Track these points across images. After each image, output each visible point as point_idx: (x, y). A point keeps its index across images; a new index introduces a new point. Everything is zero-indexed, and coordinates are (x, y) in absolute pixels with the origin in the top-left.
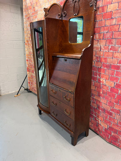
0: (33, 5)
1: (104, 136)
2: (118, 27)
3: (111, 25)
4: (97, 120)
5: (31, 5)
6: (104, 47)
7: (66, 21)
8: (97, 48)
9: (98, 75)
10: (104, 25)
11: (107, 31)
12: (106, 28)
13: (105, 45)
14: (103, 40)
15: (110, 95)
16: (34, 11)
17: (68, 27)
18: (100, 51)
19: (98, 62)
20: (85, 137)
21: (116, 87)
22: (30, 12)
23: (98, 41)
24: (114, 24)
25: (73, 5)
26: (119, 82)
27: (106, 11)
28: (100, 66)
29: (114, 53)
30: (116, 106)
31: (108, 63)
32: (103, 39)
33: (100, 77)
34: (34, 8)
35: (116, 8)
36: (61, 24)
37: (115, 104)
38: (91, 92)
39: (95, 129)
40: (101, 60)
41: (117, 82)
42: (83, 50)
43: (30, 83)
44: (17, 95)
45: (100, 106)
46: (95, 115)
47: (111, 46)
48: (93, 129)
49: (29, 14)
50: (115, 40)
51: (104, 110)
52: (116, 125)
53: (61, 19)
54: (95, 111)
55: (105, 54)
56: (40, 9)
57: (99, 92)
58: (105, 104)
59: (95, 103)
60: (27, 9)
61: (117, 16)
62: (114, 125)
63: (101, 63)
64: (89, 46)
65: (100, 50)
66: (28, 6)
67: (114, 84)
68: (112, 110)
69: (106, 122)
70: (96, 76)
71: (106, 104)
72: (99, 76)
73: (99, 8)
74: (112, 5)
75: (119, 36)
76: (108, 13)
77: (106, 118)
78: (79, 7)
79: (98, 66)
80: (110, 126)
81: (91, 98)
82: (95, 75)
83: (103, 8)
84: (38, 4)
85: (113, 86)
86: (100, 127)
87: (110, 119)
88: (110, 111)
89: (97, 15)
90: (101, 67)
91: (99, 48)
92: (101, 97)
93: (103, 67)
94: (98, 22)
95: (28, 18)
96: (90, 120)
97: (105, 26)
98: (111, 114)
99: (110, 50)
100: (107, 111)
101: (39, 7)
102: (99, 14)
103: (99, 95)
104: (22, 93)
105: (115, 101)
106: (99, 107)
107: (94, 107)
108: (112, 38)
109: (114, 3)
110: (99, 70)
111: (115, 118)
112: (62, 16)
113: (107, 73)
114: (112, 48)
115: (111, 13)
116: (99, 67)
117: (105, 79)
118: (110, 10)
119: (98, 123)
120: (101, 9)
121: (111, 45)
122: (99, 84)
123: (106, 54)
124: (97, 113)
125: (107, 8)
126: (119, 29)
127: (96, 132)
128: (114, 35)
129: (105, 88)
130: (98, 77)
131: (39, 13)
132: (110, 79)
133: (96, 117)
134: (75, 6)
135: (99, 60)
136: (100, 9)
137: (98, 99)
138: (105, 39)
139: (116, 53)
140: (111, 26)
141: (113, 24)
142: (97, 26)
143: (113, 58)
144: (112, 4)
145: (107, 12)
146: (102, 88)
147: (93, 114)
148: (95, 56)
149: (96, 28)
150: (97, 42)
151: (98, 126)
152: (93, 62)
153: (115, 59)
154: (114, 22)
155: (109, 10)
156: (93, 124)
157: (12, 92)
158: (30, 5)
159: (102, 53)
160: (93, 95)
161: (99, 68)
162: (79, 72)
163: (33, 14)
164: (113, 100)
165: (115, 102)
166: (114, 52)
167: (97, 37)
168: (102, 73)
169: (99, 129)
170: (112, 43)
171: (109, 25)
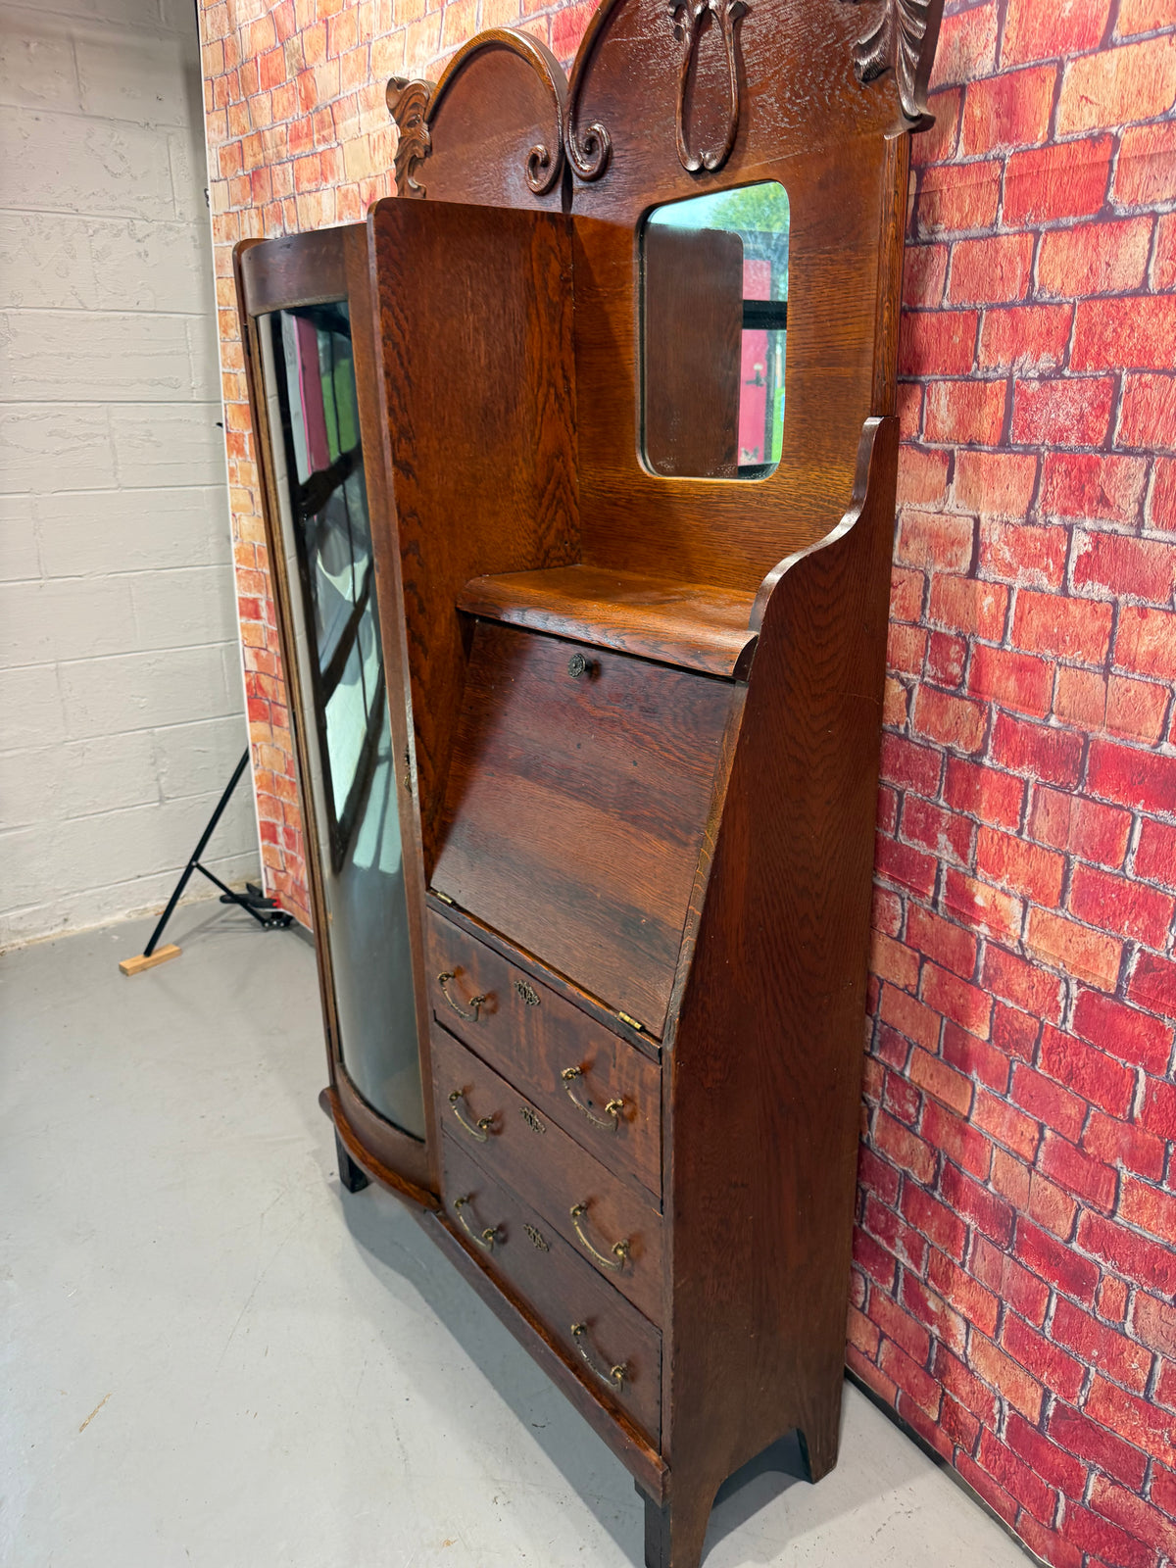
0: (296, 40)
1: (1000, 1492)
3: (1094, 297)
4: (932, 1305)
5: (272, 40)
6: (1018, 542)
7: (607, 231)
8: (940, 543)
9: (942, 838)
10: (1013, 293)
11: (1046, 362)
12: (1035, 319)
13: (1030, 521)
14: (1002, 457)
15: (1071, 1076)
16: (308, 102)
17: (623, 297)
18: (972, 574)
19: (942, 690)
20: (803, 1485)
21: (1139, 999)
22: (264, 121)
23: (948, 458)
24: (1135, 283)
25: (679, 59)
27: (1042, 133)
28: (973, 738)
29: (1127, 618)
30: (1141, 1204)
31: (1053, 721)
32: (1004, 445)
33: (964, 857)
34: (304, 71)
35: (1153, 99)
36: (555, 267)
37: (1126, 1174)
38: (869, 1004)
39: (908, 1403)
40: (978, 677)
41: (1154, 941)
42: (774, 578)
43: (281, 839)
44: (148, 952)
45: (968, 1174)
46: (916, 1258)
47: (1097, 537)
48: (894, 1395)
49: (260, 134)
50: (1137, 465)
51: (1003, 1220)
52: (1134, 1399)
53: (554, 204)
54: (917, 1218)
55: (1020, 619)
56: (355, 87)
57: (958, 1019)
58: (1018, 1155)
59: (910, 1129)
60: (241, 81)
61: (1167, 190)
62: (1109, 1394)
63: (979, 704)
64: (839, 532)
65: (965, 565)
66: (246, 50)
67: (1124, 962)
68: (1099, 1236)
69: (1024, 1348)
70: (920, 847)
71: (1032, 1166)
72: (961, 848)
73: (960, 90)
74: (1109, 60)
76: (1058, 159)
77: (1030, 1305)
78: (742, 84)
79: (947, 735)
80: (1073, 1404)
81: (873, 1073)
82: (911, 835)
83: (1006, 89)
84: (345, 32)
85: (1106, 976)
86: (964, 1388)
87: (1071, 1324)
88: (1075, 1246)
89: (937, 174)
90: (982, 752)
91: (961, 544)
92: (974, 1075)
93: (997, 756)
94: (948, 246)
95: (255, 177)
96: (861, 1299)
97: (1030, 301)
98: (1079, 1278)
99: (1082, 575)
100: (1033, 1232)
101: (352, 65)
102: (959, 157)
103: (959, 1057)
104: (203, 928)
105: (1125, 1141)
106: (950, 1179)
107: (899, 1167)
108: (1107, 449)
109: (1134, 39)
110: (963, 778)
111: (1129, 1328)
112: (564, 176)
113: (1043, 825)
114: (1105, 561)
115: (1101, 154)
116: (962, 751)
117: (1019, 888)
118: (1087, 121)
119: (944, 1346)
120: (990, 101)
121: (1089, 524)
122: (954, 933)
123: (1036, 620)
124: (929, 1234)
125: (1049, 98)
127: (920, 1427)
128: (1131, 415)
129: (1021, 985)
130: (945, 853)
131: (348, 125)
132: (1079, 904)
133: (921, 1274)
134: (701, 71)
135: (955, 669)
136: (979, 107)
137: (945, 1096)
138: (1026, 453)
139: (1143, 613)
140: (1098, 306)
141: (1118, 285)
142: (939, 293)
143: (1118, 669)
144: (1107, 45)
145: (1050, 143)
146: (989, 981)
147: (890, 1240)
148: (914, 624)
149: (927, 319)
150: (936, 474)
151: (942, 1373)
152: (895, 689)
153: (1128, 684)
154: (1131, 256)
155: (1075, 120)
156: (885, 1344)
157: (108, 920)
158: (264, 38)
159: (988, 600)
160: (889, 1040)
161: (960, 764)
162: (717, 824)
163: (296, 137)
164: (1105, 1134)
165: (1132, 1161)
166: (1129, 600)
167: (943, 413)
168: (986, 822)
169: (949, 1410)
170: (1104, 501)
171: (1071, 294)
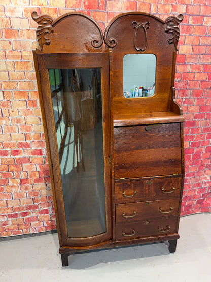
2: (193, 75)
3: (184, 72)
11: (179, 79)
12: (177, 74)
13: (177, 98)
21: (191, 147)
24: (189, 71)
26: (195, 140)
29: (189, 107)
30: (191, 169)
35: (189, 52)
37: (190, 166)
41: (192, 140)
47: (185, 99)
50: (190, 90)
52: (191, 190)
61: (192, 62)
62: (188, 192)
67: (189, 144)
74: (185, 46)
75: (194, 86)
76: (179, 56)
85: (187, 146)
88: (185, 178)
97: (176, 72)
99: (184, 103)
108: (186, 89)
109: (187, 45)
111: (190, 183)
114: (187, 101)
115: (184, 57)
118: (182, 53)
121: (185, 97)
126: (194, 77)
128: (189, 85)
138: (176, 90)
139: (191, 106)
141: (187, 71)
144: (184, 44)
145: (178, 54)
153: (189, 114)
154: (188, 68)
166: (189, 105)
170: (186, 95)
171: (182, 72)
